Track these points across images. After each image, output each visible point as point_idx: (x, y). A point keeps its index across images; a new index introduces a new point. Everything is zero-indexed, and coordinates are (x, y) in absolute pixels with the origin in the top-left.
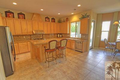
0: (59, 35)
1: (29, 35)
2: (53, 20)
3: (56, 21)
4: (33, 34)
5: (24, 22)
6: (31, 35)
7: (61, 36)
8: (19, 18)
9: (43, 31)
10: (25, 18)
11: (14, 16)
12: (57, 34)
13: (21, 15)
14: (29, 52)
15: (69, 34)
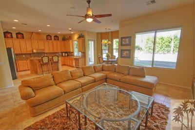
0: (64, 54)
1: (29, 54)
2: (56, 37)
3: (60, 38)
4: (34, 53)
5: (22, 42)
6: (31, 54)
7: (66, 55)
8: (17, 38)
9: (44, 50)
10: (23, 38)
11: (12, 36)
12: (62, 53)
13: (20, 35)
14: (29, 70)
15: (73, 52)
